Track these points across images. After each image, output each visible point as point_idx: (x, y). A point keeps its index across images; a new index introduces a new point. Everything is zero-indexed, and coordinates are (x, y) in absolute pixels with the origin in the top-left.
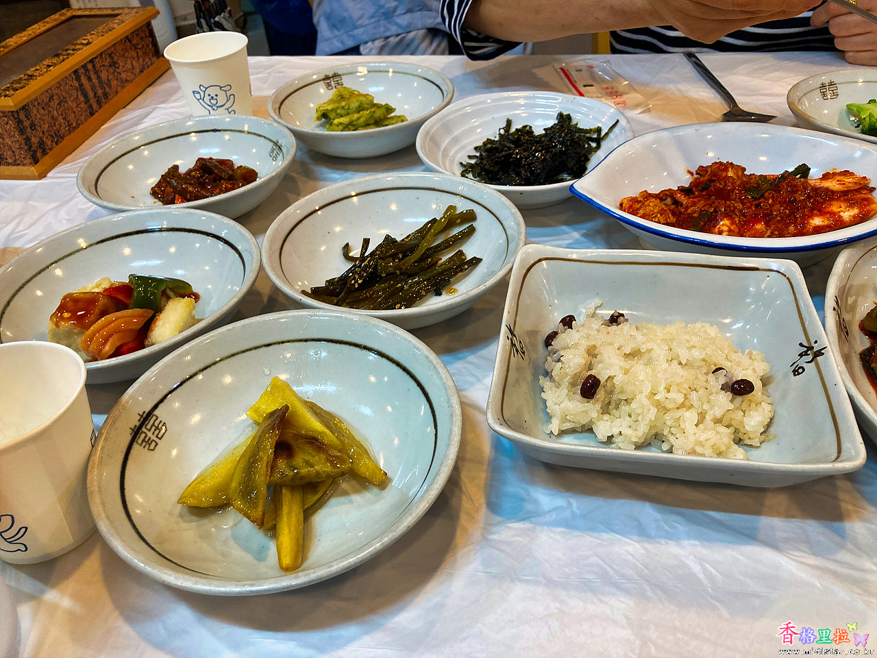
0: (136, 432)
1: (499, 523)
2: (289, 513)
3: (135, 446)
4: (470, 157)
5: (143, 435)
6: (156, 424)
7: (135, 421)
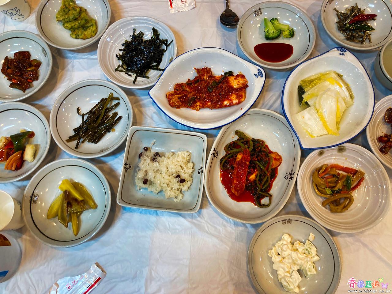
0: (31, 201)
1: (125, 213)
2: (74, 220)
3: (32, 204)
4: (120, 50)
5: (33, 201)
6: (35, 196)
7: (30, 198)
